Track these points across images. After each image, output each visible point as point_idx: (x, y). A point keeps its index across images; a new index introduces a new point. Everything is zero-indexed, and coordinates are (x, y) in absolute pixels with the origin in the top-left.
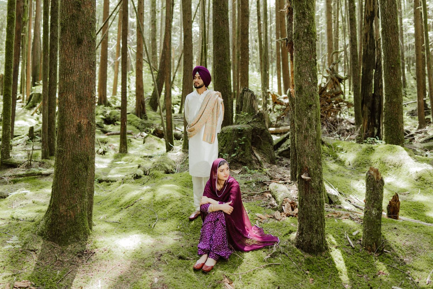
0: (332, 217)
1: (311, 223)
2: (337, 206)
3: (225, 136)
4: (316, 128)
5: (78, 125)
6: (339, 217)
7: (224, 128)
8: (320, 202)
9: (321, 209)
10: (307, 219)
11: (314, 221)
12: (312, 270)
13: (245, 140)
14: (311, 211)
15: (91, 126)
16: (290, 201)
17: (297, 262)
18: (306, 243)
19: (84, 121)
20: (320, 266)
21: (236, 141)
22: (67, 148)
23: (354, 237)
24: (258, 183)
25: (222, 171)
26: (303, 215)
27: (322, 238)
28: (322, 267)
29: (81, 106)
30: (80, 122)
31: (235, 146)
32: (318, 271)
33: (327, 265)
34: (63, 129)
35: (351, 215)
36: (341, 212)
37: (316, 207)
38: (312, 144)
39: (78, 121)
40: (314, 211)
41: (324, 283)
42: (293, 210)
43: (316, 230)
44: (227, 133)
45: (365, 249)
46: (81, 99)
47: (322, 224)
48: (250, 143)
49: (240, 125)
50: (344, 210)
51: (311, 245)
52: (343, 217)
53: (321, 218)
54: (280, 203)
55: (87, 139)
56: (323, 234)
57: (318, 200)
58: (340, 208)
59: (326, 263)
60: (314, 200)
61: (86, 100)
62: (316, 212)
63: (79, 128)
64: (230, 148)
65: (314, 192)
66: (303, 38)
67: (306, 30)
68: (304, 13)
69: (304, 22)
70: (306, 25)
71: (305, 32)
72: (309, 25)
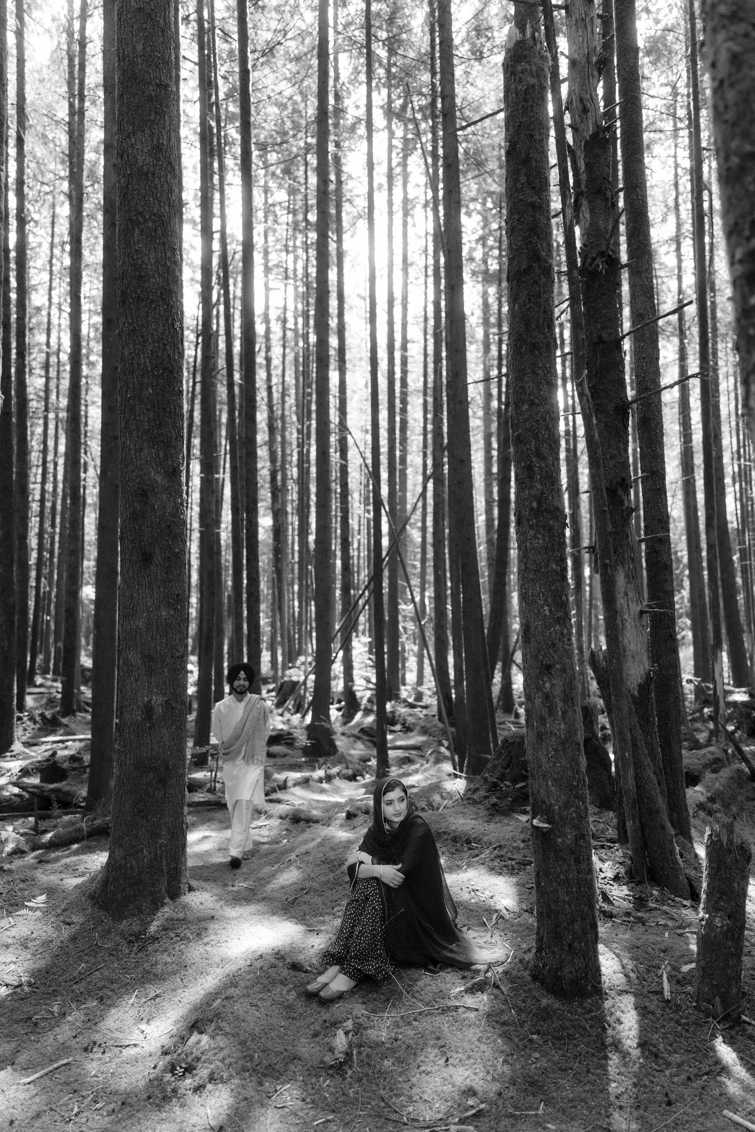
1: (557, 926)
4: (563, 718)
11: (565, 924)
12: (545, 1035)
17: (521, 1010)
18: (549, 971)
20: (567, 1028)
23: (680, 976)
25: (390, 803)
27: (587, 967)
28: (571, 1032)
32: (558, 1039)
33: (585, 1029)
37: (568, 893)
38: (555, 750)
40: (564, 901)
41: (560, 1069)
43: (570, 946)
45: (695, 1007)
51: (559, 978)
57: (571, 876)
59: (583, 1023)
60: (562, 877)
62: (570, 905)
65: (564, 860)
66: (528, 521)
67: (535, 505)
68: (529, 468)
69: (531, 487)
70: (534, 492)
71: (532, 509)
72: (542, 493)
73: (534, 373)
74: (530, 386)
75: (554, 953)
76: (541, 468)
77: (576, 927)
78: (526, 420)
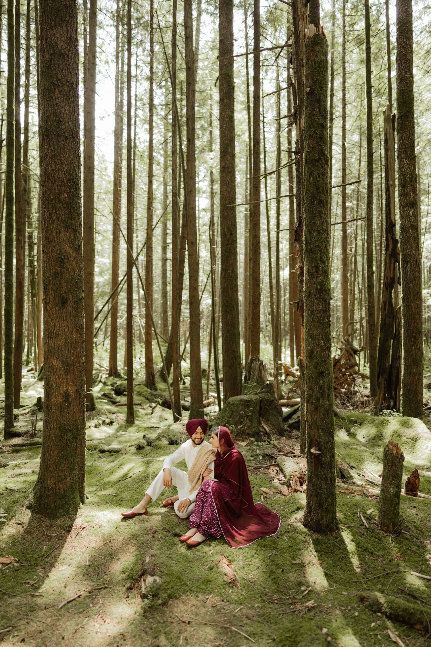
0: (345, 493)
2: (350, 481)
3: (232, 406)
4: (328, 398)
5: (65, 393)
6: (351, 493)
7: (231, 399)
8: (331, 479)
9: (332, 485)
10: (317, 496)
11: (325, 499)
12: (320, 552)
13: (252, 411)
14: (321, 488)
15: (80, 394)
16: (299, 475)
18: (314, 522)
19: (72, 389)
20: (330, 548)
21: (243, 412)
22: (53, 417)
23: (368, 516)
24: (265, 456)
26: (312, 492)
27: (333, 517)
28: (332, 549)
29: (67, 372)
30: (67, 390)
31: (242, 417)
32: (327, 553)
33: (338, 547)
34: (49, 398)
35: (365, 491)
36: (354, 488)
37: (326, 484)
39: (65, 389)
40: (324, 488)
41: (334, 566)
42: (301, 485)
44: (233, 404)
45: (380, 529)
46: (68, 365)
47: (333, 502)
48: (257, 415)
49: (247, 396)
50: (358, 486)
52: (356, 494)
53: (332, 496)
54: (288, 478)
55: (76, 408)
56: (334, 513)
57: (329, 476)
58: (353, 483)
59: (336, 544)
60: (324, 476)
61: (74, 366)
62: (327, 489)
63: (67, 396)
64: (237, 419)
65: (325, 468)
66: (315, 295)
67: (319, 287)
68: (317, 267)
69: (317, 278)
70: (319, 280)
71: (317, 289)
72: (323, 281)
73: (320, 216)
74: (318, 223)
75: (318, 513)
76: (322, 267)
77: (329, 500)
78: (316, 241)
